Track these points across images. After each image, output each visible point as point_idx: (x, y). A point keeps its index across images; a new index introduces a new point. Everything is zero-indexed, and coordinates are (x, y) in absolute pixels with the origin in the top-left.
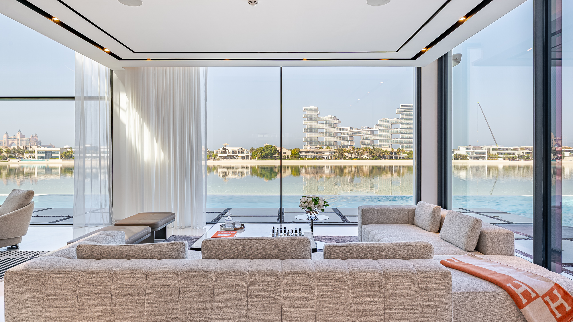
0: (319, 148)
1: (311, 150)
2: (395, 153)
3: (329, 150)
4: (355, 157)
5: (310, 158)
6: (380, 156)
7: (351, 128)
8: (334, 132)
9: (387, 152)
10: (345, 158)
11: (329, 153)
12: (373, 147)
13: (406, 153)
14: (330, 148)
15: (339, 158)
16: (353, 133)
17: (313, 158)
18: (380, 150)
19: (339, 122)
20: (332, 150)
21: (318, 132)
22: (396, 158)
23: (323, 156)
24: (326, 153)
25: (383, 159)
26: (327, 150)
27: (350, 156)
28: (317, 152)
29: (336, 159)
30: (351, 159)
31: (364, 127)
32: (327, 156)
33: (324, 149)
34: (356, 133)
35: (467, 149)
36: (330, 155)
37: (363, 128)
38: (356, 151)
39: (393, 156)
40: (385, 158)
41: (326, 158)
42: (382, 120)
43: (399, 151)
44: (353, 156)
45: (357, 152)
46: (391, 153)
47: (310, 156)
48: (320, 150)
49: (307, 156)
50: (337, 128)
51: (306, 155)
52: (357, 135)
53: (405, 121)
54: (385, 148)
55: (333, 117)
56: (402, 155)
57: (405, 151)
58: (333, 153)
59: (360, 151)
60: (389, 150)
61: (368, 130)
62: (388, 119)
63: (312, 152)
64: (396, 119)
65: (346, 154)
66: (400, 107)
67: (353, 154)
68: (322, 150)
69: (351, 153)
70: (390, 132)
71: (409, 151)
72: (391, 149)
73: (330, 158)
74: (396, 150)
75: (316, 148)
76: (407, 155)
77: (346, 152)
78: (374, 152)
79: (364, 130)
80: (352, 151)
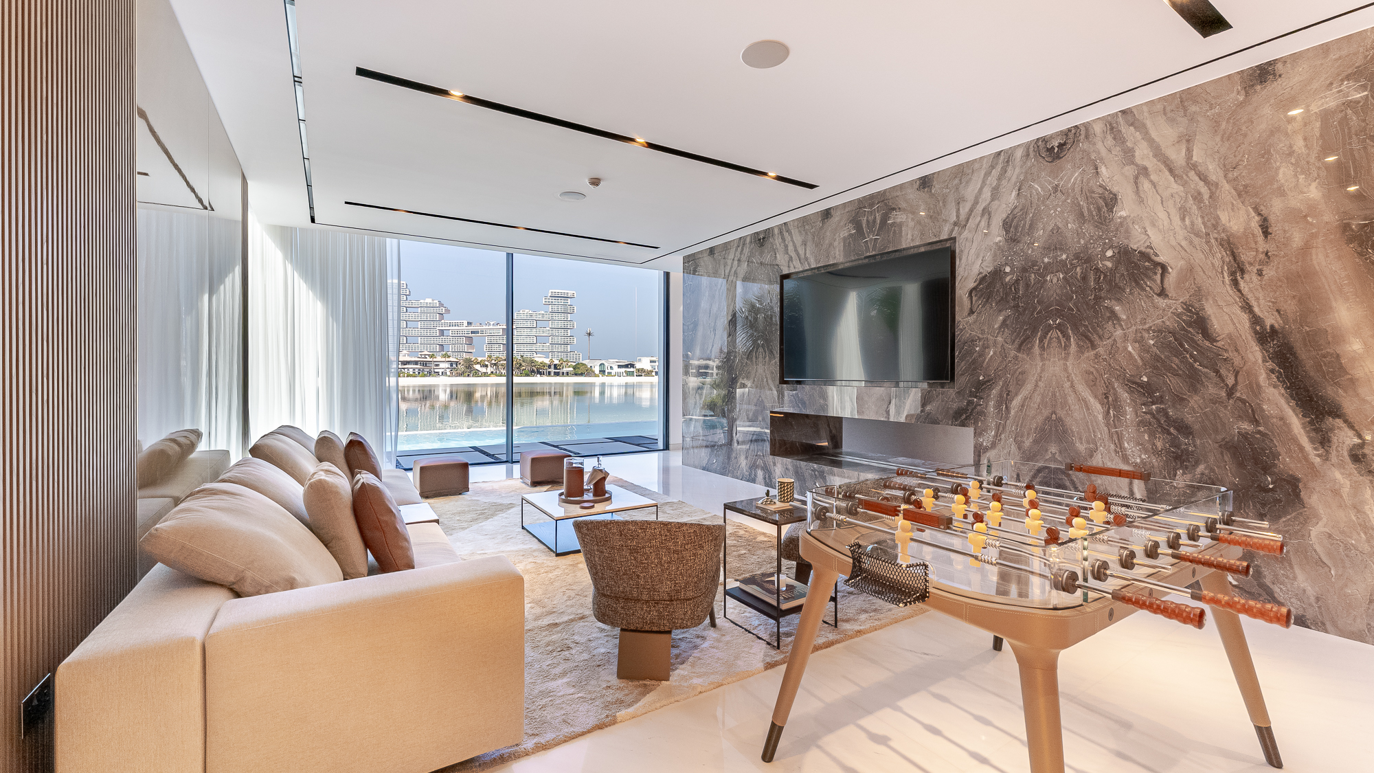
0: (427, 356)
1: (413, 359)
2: (555, 365)
3: (447, 359)
4: (492, 372)
5: (411, 373)
6: (533, 371)
7: (469, 324)
8: (438, 328)
9: (543, 364)
10: (476, 374)
11: (447, 365)
12: (522, 356)
13: (569, 367)
14: (449, 357)
15: (466, 374)
16: (472, 332)
17: (417, 373)
18: (532, 362)
19: (448, 311)
20: (451, 359)
21: (407, 327)
22: (557, 374)
23: (436, 370)
24: (442, 365)
25: (539, 375)
26: (443, 359)
27: (484, 370)
28: (425, 364)
29: (461, 375)
30: (485, 375)
31: (492, 323)
32: (443, 370)
33: (439, 359)
34: (477, 332)
35: (651, 362)
36: (448, 368)
37: (490, 324)
38: (493, 362)
39: (552, 370)
40: (540, 374)
41: (440, 374)
42: (521, 312)
43: (562, 364)
44: (489, 370)
45: (495, 364)
46: (549, 367)
47: (411, 370)
48: (431, 360)
49: (406, 370)
50: (443, 321)
51: (404, 369)
52: (480, 335)
53: (556, 317)
54: (539, 359)
55: (435, 302)
56: (565, 370)
57: (569, 364)
58: (454, 366)
59: (501, 362)
60: (547, 361)
61: (499, 327)
62: (531, 312)
63: (416, 363)
64: (543, 312)
65: (477, 367)
66: (550, 295)
67: (489, 366)
68: (435, 360)
69: (487, 366)
70: (534, 332)
71: (574, 364)
72: (549, 360)
73: (448, 373)
74: (556, 362)
75: (423, 356)
76: (572, 369)
77: (478, 363)
78: (523, 364)
79: (491, 327)
80: (487, 363)
